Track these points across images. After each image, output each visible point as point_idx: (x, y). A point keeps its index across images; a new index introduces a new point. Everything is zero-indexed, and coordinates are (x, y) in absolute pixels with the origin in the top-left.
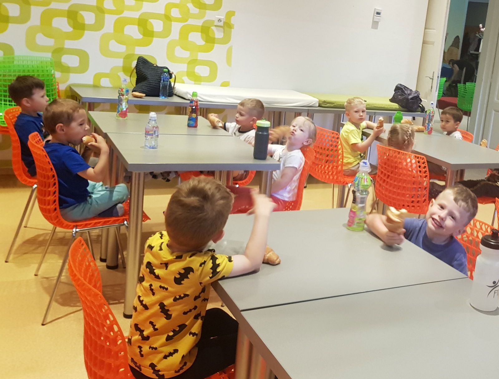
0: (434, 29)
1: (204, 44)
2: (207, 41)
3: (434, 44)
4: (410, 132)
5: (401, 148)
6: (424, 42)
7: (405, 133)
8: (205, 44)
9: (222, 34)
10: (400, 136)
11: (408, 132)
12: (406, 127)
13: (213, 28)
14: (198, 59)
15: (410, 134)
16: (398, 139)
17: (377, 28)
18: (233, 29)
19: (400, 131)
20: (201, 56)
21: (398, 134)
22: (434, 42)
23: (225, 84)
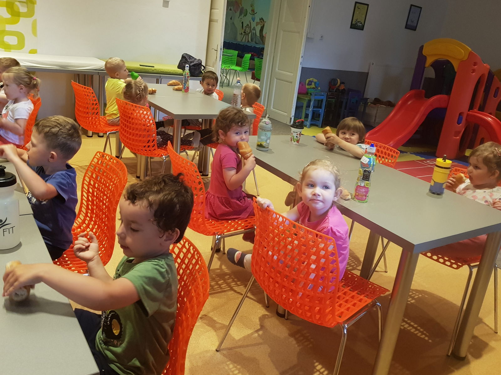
0: (218, 9)
1: (9, 17)
2: (12, 15)
3: (217, 21)
4: (143, 87)
5: (133, 101)
6: (211, 21)
7: (138, 88)
8: (11, 17)
9: (26, 8)
10: (133, 90)
11: (140, 87)
12: (139, 83)
13: (17, 3)
14: (6, 30)
15: (142, 89)
16: (131, 92)
17: (168, 7)
18: (36, 4)
19: (133, 86)
20: (9, 27)
21: (132, 88)
22: (218, 20)
23: (33, 52)
